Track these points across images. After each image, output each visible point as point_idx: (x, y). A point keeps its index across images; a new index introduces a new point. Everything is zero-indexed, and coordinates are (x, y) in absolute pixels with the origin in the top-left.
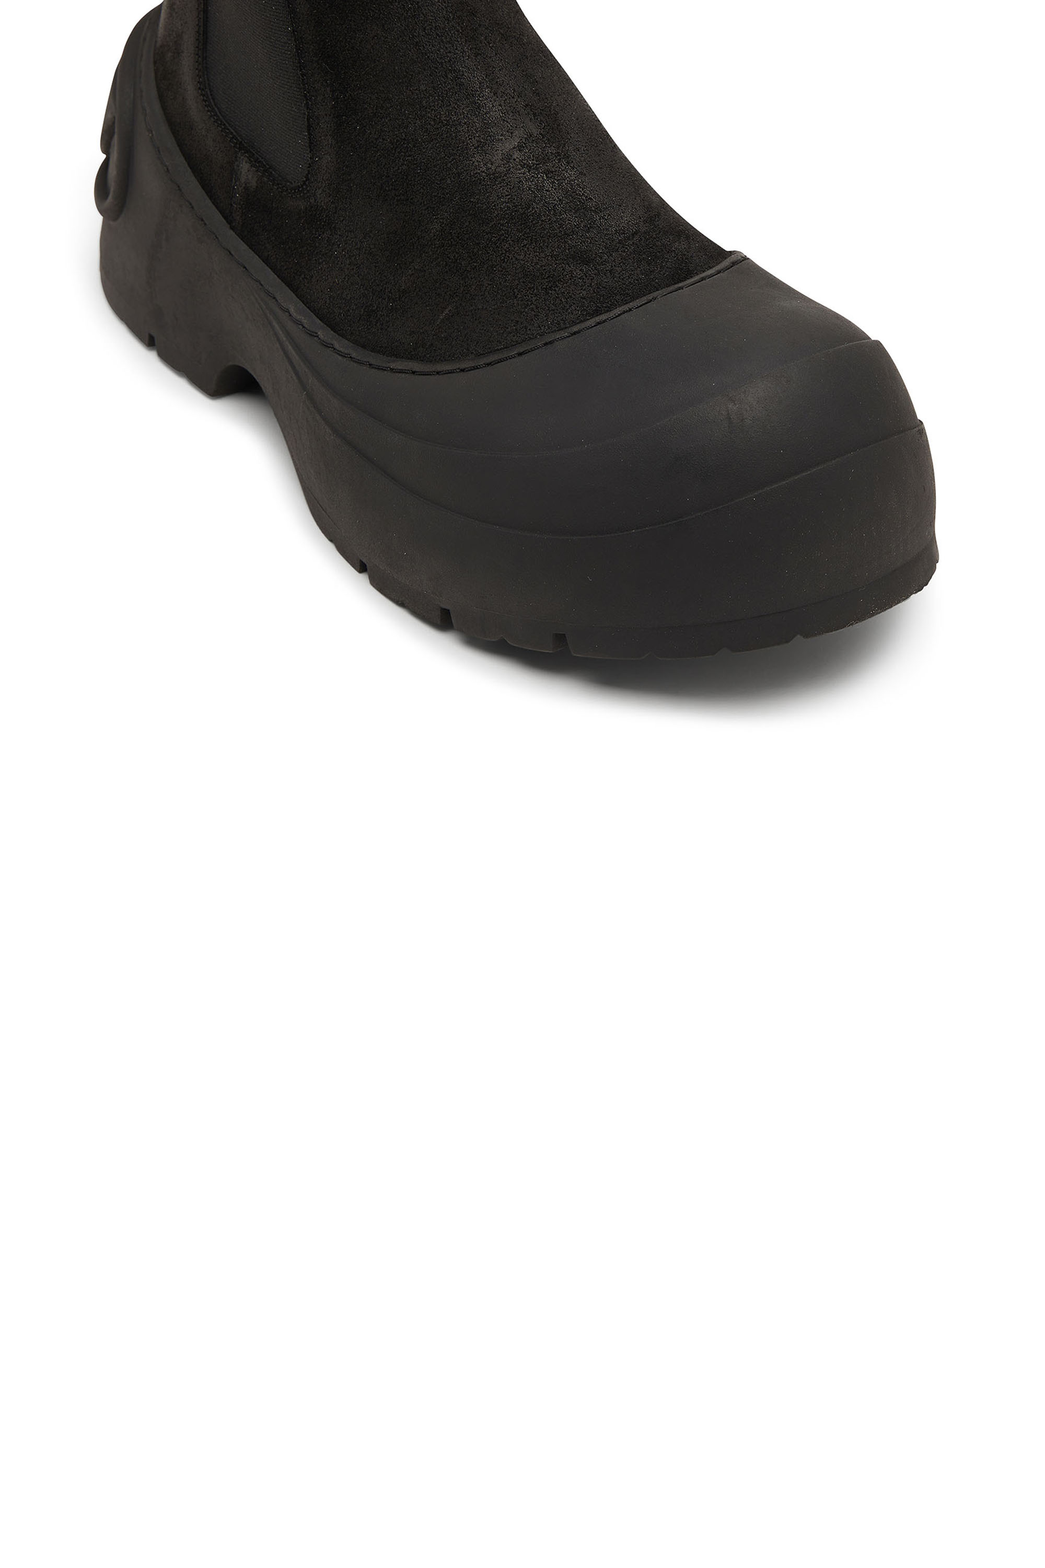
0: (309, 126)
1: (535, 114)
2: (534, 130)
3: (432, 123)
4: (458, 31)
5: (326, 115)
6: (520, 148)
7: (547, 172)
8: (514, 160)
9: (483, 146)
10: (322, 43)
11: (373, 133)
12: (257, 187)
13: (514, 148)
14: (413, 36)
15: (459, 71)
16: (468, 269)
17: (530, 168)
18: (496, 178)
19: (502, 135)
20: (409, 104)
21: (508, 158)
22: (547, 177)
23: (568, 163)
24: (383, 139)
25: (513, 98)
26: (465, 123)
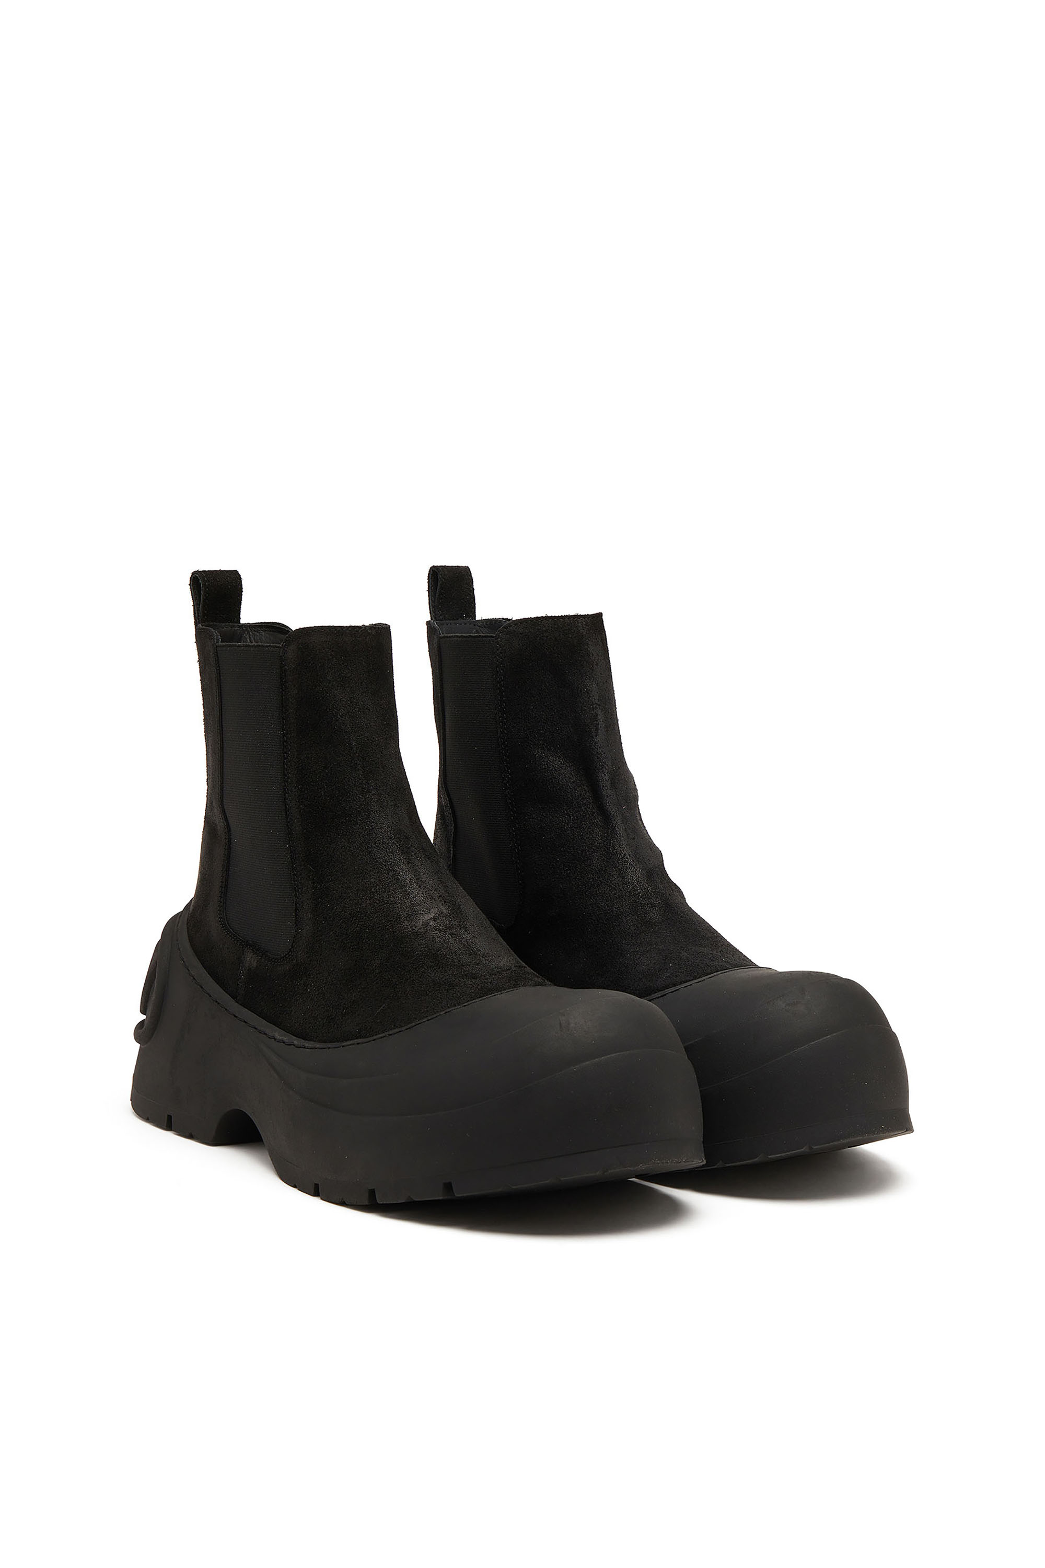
0: (296, 909)
1: (445, 902)
2: (444, 911)
3: (378, 902)
4: (397, 846)
5: (308, 899)
6: (434, 919)
7: (452, 934)
8: (431, 926)
9: (410, 917)
10: (308, 852)
11: (338, 908)
12: (257, 966)
13: (431, 919)
14: (368, 847)
15: (397, 871)
16: (397, 983)
17: (440, 931)
18: (418, 935)
19: (423, 911)
20: (363, 890)
21: (426, 924)
22: (452, 937)
23: (466, 931)
24: (345, 912)
25: (431, 891)
26: (399, 903)
